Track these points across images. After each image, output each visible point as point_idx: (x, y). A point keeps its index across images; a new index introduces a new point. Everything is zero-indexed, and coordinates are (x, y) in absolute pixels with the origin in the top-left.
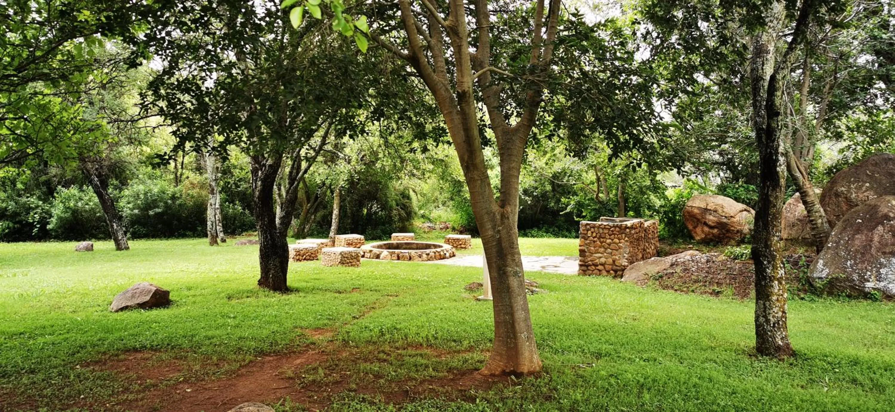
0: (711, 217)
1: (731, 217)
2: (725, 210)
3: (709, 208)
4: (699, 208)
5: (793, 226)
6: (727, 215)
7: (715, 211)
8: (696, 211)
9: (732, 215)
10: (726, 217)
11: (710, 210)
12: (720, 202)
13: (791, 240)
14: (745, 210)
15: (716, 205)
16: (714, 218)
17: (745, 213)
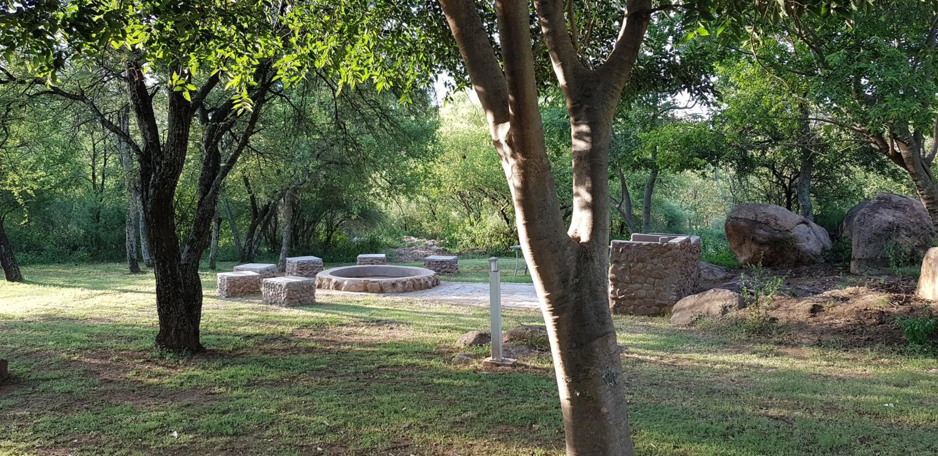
0: (762, 232)
1: (787, 230)
2: (779, 222)
3: (759, 220)
4: (746, 220)
5: (870, 242)
6: (781, 229)
7: (767, 223)
8: (742, 224)
9: (788, 228)
10: (780, 231)
11: (760, 222)
12: (772, 212)
13: (867, 260)
14: (804, 222)
15: (768, 216)
16: (766, 233)
17: (803, 225)
